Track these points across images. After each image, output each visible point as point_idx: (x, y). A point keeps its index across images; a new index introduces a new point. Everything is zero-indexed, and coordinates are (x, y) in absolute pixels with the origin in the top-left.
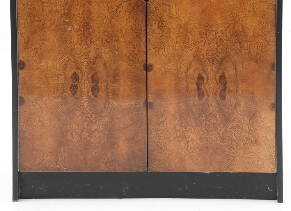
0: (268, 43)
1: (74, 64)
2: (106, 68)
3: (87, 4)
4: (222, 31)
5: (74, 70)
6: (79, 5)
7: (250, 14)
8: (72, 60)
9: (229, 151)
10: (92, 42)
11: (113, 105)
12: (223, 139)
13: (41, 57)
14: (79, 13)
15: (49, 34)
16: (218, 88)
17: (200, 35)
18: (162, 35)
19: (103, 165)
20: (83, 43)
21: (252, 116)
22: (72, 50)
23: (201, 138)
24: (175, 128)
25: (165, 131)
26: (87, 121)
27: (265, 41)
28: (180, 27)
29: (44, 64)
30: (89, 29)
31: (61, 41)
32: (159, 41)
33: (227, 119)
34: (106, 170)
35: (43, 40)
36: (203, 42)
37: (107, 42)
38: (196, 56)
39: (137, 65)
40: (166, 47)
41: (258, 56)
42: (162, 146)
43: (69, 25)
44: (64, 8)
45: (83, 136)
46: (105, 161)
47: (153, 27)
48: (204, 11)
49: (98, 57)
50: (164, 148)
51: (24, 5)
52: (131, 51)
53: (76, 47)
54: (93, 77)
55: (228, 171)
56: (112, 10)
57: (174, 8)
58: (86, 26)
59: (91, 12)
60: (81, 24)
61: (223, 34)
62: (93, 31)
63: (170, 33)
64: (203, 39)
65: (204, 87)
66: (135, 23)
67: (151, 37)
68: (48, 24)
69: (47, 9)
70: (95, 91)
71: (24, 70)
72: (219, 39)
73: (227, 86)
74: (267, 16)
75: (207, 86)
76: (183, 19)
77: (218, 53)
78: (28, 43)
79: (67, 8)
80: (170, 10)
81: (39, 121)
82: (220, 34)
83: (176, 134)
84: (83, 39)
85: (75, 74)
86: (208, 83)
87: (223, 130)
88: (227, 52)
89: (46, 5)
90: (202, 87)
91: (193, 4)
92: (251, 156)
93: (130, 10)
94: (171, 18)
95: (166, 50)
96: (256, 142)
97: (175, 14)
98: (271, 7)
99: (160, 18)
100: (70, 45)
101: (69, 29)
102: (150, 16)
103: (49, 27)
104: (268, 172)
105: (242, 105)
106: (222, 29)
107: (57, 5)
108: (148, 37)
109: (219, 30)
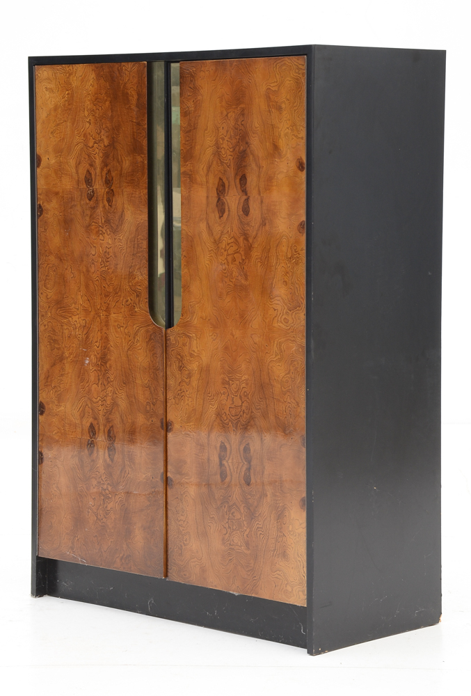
0: (298, 404)
1: (91, 411)
2: (123, 420)
3: (104, 328)
4: (246, 380)
5: (91, 420)
6: (97, 330)
7: (277, 358)
8: (90, 405)
9: (254, 564)
10: (109, 382)
11: (129, 475)
12: (247, 544)
13: (60, 399)
14: (96, 340)
15: (69, 368)
16: (243, 465)
17: (223, 384)
18: (182, 381)
19: (118, 560)
20: (100, 382)
21: (280, 515)
22: (90, 391)
23: (223, 539)
24: (196, 519)
25: (185, 523)
26: (103, 495)
27: (294, 401)
28: (201, 370)
29: (62, 408)
30: (106, 363)
31: (79, 377)
32: (179, 388)
33: (252, 515)
34: (121, 570)
35: (62, 375)
36: (226, 395)
37: (124, 384)
38: (218, 415)
39: (154, 420)
40: (186, 398)
41: (286, 423)
42: (183, 545)
43: (87, 356)
44: (83, 332)
45: (99, 517)
46: (121, 555)
47: (173, 368)
48: (226, 348)
49: (115, 404)
50: (183, 547)
51: (45, 326)
52: (148, 399)
53: (93, 389)
54: (109, 432)
55: (253, 595)
56: (130, 339)
57: (195, 341)
58: (103, 359)
59: (108, 340)
60: (98, 356)
61: (247, 384)
62: (110, 367)
63: (190, 377)
64: (225, 390)
65: (227, 462)
66: (152, 359)
67: (171, 382)
68: (67, 354)
69: (66, 332)
70: (111, 453)
71: (44, 415)
72: (243, 392)
73: (252, 464)
74: (296, 363)
75: (230, 461)
76: (205, 359)
77: (242, 413)
78: (48, 377)
79: (85, 333)
80: (190, 343)
81: (57, 487)
82: (244, 385)
83: (197, 528)
84: (100, 377)
85: (92, 426)
86: (231, 458)
87: (248, 530)
88: (252, 412)
89: (65, 327)
90: (224, 462)
91: (214, 338)
92: (279, 577)
93: (147, 340)
94: (191, 355)
95: (187, 402)
96: (284, 555)
97: (196, 351)
98: (300, 350)
99: (179, 355)
100: (87, 385)
101: (87, 362)
102: (170, 350)
103: (67, 358)
104: (298, 605)
105: (269, 496)
106: (246, 377)
107: (76, 328)
108: (168, 381)
109: (243, 378)
